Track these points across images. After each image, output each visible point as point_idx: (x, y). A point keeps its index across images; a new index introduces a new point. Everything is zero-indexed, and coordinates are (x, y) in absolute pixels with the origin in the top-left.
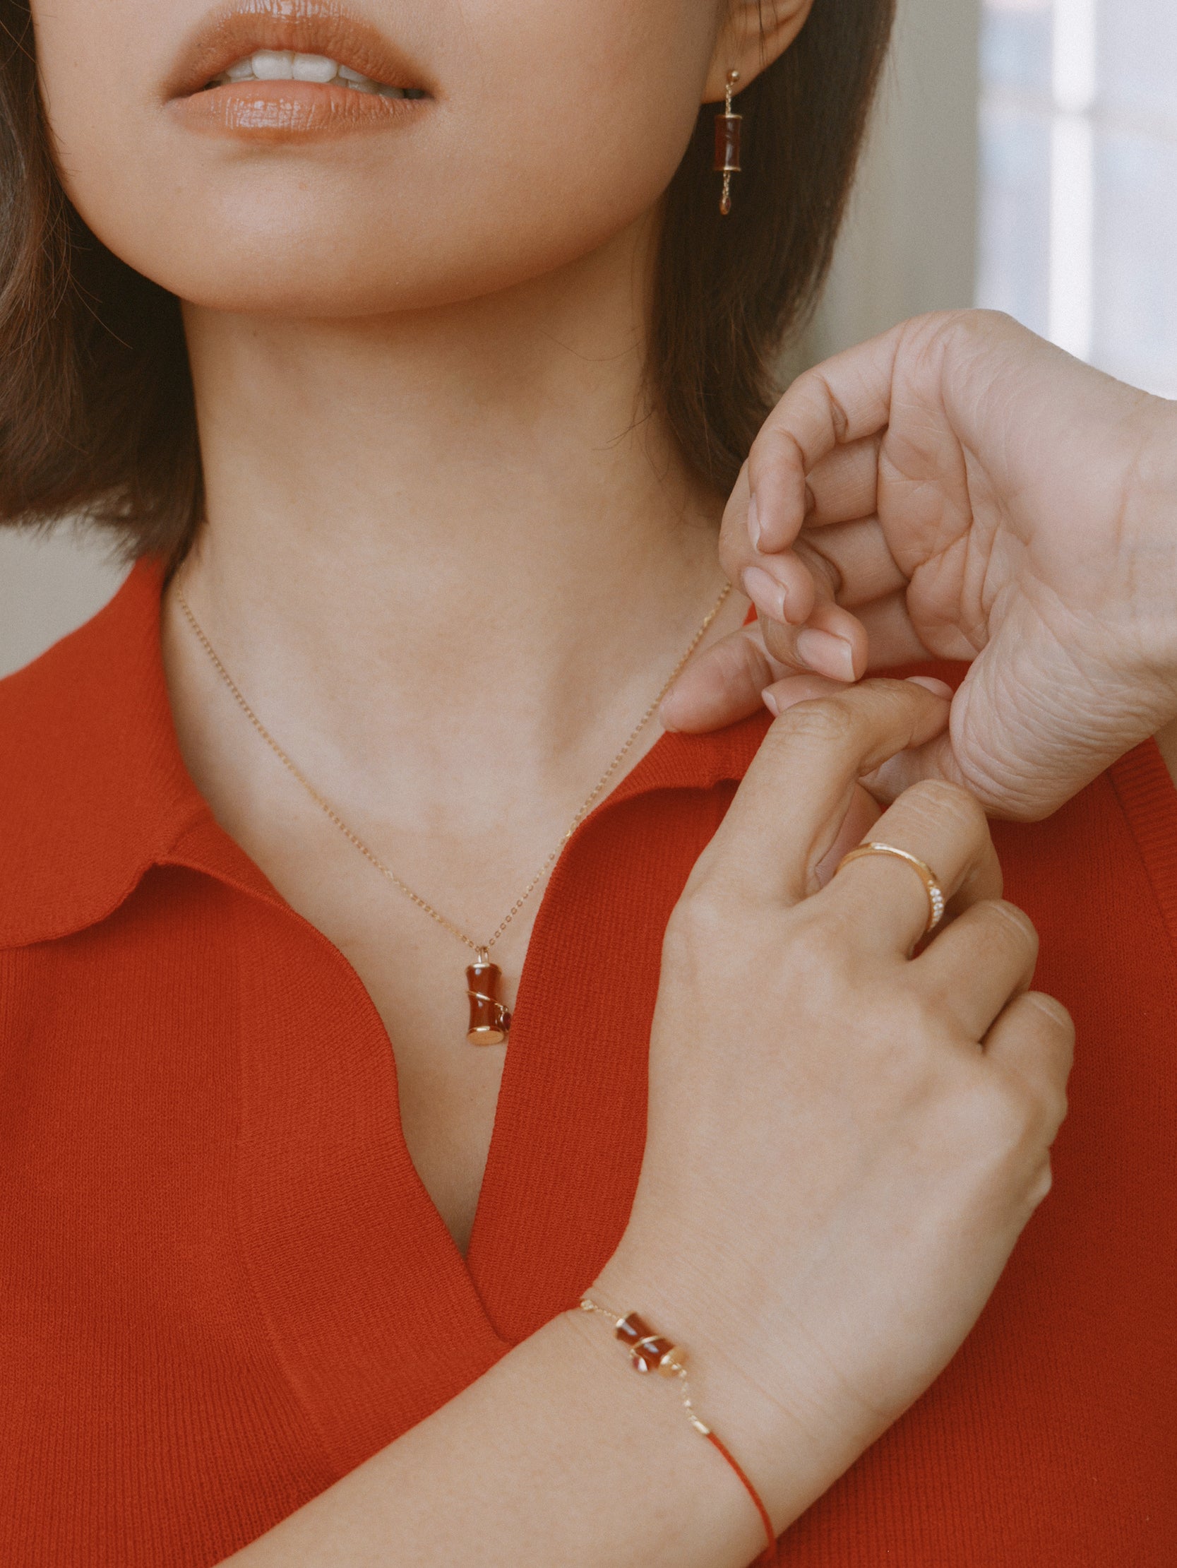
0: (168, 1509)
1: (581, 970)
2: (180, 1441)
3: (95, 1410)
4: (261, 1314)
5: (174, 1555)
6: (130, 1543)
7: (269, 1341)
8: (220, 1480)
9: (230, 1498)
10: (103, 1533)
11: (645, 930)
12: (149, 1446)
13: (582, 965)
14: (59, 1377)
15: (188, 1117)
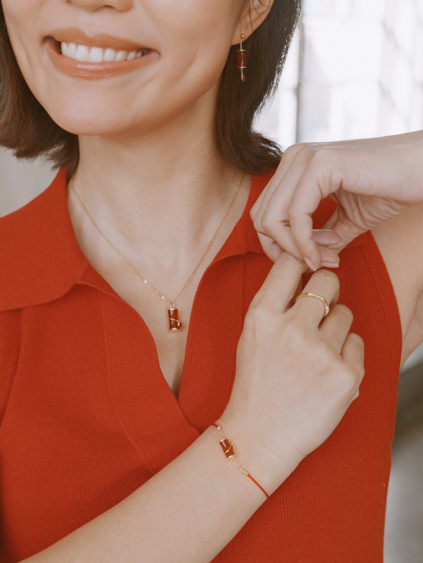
0: (98, 482)
1: (207, 311)
2: (100, 461)
3: (72, 451)
4: (117, 418)
5: (101, 495)
6: (87, 492)
7: (121, 426)
8: (113, 472)
9: (116, 478)
10: (79, 489)
11: (225, 297)
12: (90, 463)
13: (208, 309)
14: (60, 441)
15: (90, 358)
